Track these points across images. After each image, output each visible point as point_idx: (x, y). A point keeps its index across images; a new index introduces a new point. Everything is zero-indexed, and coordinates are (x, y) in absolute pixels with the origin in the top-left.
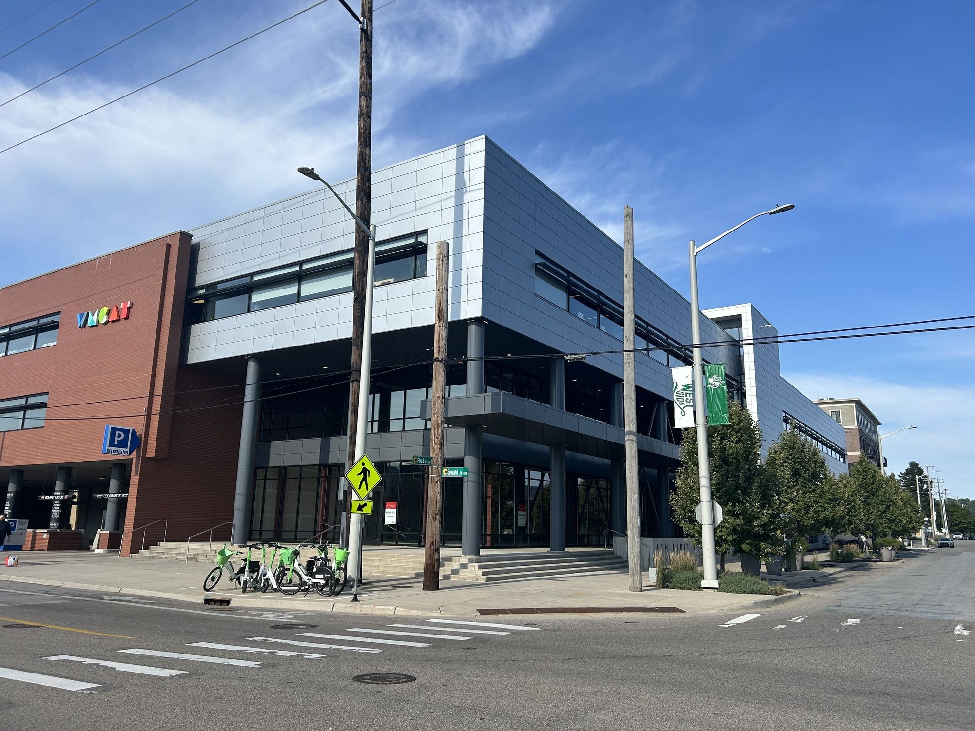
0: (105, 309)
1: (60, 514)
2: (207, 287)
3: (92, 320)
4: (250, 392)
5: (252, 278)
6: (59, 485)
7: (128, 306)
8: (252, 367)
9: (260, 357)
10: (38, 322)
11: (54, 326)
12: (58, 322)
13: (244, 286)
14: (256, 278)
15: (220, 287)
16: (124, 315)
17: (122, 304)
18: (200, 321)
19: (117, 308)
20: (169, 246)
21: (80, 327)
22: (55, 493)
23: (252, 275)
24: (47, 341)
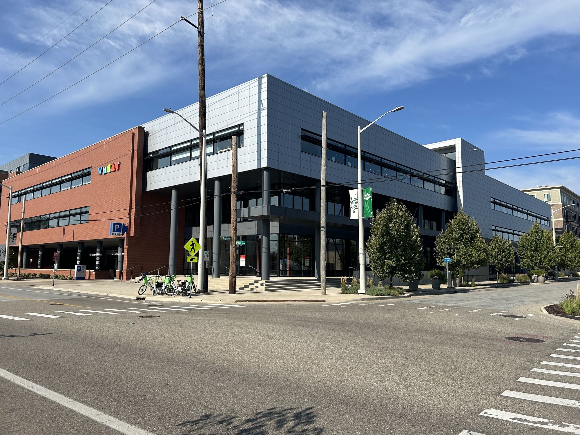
0: (109, 166)
1: (100, 263)
2: (152, 153)
3: (104, 171)
4: (173, 205)
5: (171, 149)
6: (98, 250)
7: (119, 164)
8: (174, 192)
9: (177, 188)
10: (83, 172)
11: (89, 174)
12: (91, 172)
13: (168, 153)
14: (173, 149)
15: (160, 153)
16: (117, 169)
17: (116, 163)
18: (150, 170)
19: (114, 165)
20: (134, 134)
21: (100, 175)
22: (97, 253)
23: (171, 147)
24: (87, 182)
